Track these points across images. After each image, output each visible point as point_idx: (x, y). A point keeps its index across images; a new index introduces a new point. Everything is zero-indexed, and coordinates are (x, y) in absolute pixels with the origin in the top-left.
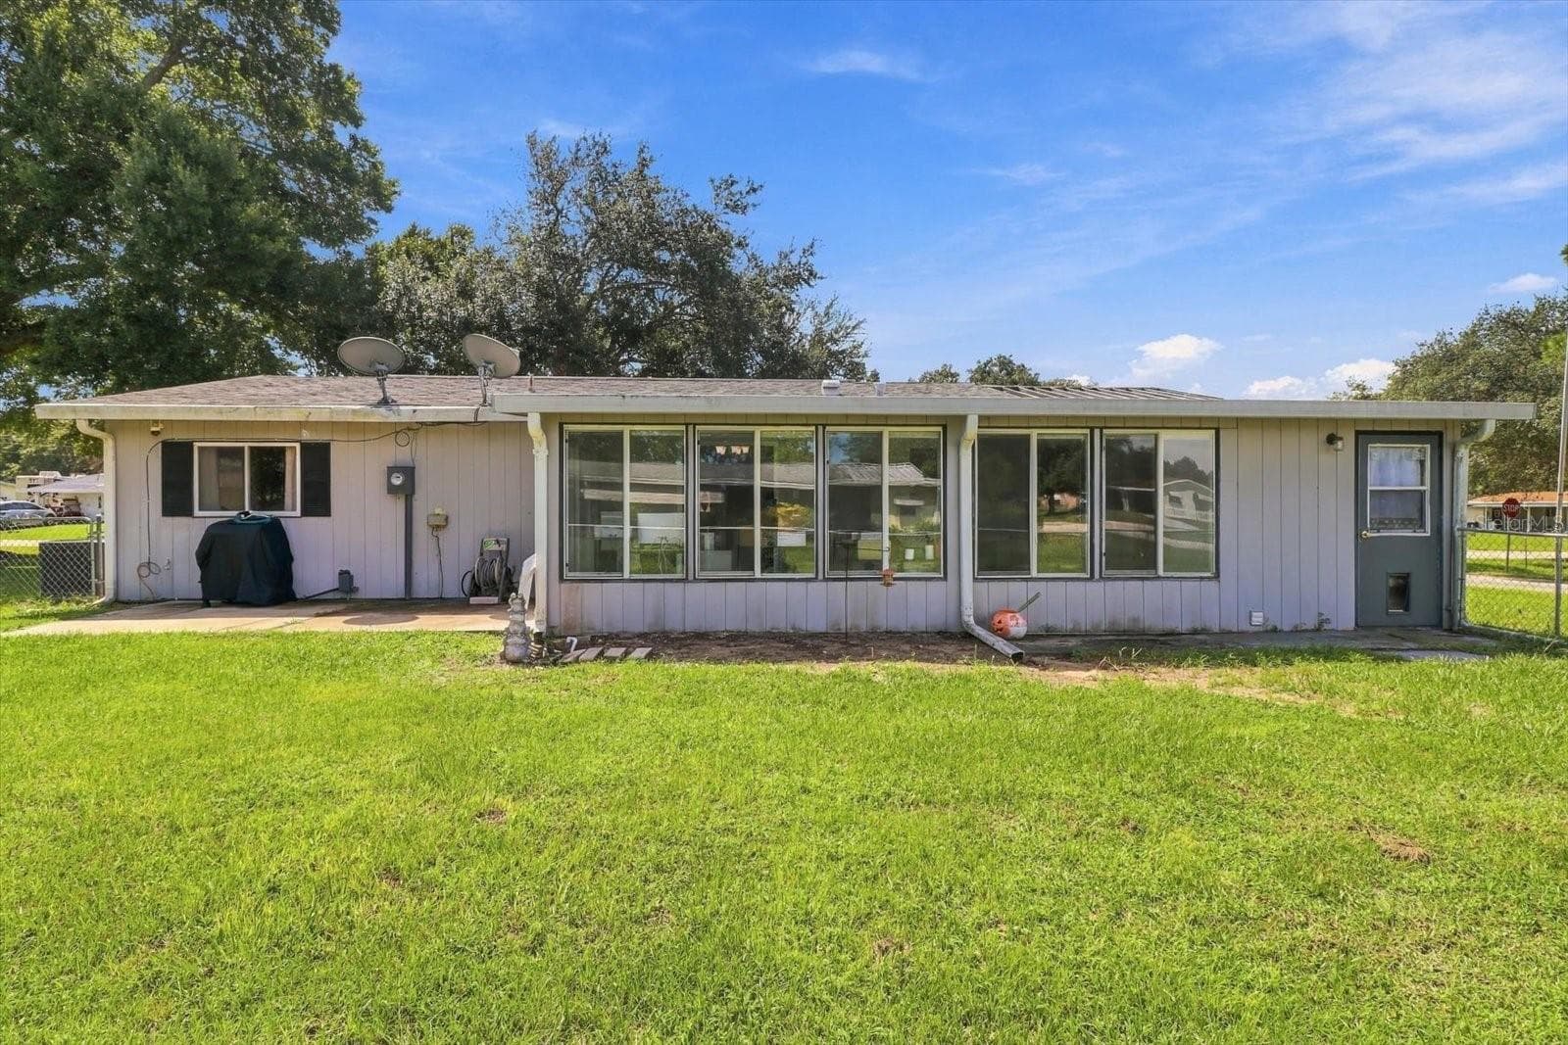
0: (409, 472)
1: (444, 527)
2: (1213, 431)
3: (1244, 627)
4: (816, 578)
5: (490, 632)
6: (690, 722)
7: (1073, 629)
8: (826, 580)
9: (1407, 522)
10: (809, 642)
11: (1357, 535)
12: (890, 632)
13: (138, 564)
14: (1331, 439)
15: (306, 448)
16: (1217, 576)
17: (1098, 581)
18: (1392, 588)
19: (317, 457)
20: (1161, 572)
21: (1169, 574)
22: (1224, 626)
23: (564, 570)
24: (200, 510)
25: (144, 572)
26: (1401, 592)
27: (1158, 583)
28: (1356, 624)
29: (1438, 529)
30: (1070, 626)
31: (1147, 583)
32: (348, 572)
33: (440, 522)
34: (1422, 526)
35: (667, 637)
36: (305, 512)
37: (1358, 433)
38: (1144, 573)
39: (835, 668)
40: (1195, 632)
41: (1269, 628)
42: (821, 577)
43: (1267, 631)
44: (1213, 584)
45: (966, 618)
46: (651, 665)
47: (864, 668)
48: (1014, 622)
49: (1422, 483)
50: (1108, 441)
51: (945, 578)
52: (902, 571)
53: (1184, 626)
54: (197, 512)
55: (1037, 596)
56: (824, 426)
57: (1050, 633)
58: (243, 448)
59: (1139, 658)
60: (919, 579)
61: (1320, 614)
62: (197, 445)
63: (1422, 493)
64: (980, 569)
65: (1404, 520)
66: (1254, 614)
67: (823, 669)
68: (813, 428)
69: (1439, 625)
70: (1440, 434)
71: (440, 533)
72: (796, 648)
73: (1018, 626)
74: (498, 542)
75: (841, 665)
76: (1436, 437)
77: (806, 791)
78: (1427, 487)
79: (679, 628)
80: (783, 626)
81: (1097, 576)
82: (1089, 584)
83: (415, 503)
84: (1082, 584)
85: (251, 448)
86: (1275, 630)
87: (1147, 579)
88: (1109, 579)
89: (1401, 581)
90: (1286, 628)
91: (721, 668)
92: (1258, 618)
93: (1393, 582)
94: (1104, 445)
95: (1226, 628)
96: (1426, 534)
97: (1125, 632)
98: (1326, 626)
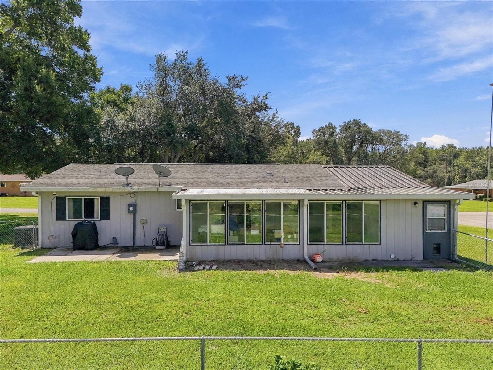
0: (135, 206)
1: (146, 223)
2: (379, 201)
3: (389, 259)
4: (262, 244)
5: (170, 260)
6: (230, 286)
7: (337, 259)
8: (265, 244)
9: (440, 228)
10: (259, 263)
11: (423, 232)
12: (284, 260)
13: (48, 236)
14: (416, 203)
15: (102, 198)
16: (380, 244)
17: (345, 245)
18: (435, 248)
19: (105, 201)
20: (363, 242)
21: (366, 243)
23: (190, 243)
24: (68, 218)
25: (51, 238)
26: (438, 249)
27: (362, 246)
28: (423, 258)
29: (449, 230)
30: (336, 258)
31: (359, 246)
32: (115, 238)
33: (144, 221)
34: (444, 229)
35: (220, 261)
36: (102, 219)
37: (424, 201)
38: (359, 243)
39: (266, 272)
40: (373, 260)
42: (263, 244)
43: (395, 260)
44: (379, 246)
45: (305, 256)
46: (217, 271)
47: (272, 272)
48: (318, 257)
49: (445, 216)
50: (347, 204)
51: (299, 244)
52: (287, 242)
53: (370, 258)
54: (67, 219)
55: (326, 250)
56: (264, 201)
57: (330, 260)
58: (82, 199)
59: (347, 270)
60: (292, 244)
61: (412, 255)
62: (67, 198)
63: (445, 219)
64: (310, 242)
65: (439, 227)
67: (262, 272)
68: (261, 201)
69: (449, 259)
70: (450, 202)
71: (144, 225)
72: (256, 265)
73: (319, 259)
74: (164, 229)
75: (267, 271)
77: (255, 301)
78: (446, 217)
79: (223, 258)
80: (252, 258)
81: (344, 243)
82: (342, 246)
83: (136, 216)
84: (340, 246)
85: (85, 199)
86: (398, 260)
87: (359, 244)
88: (348, 245)
89: (438, 246)
90: (402, 259)
91: (236, 272)
92: (393, 256)
93: (435, 246)
94: (346, 205)
95: (383, 259)
96: (446, 231)
97: (352, 260)
98: (414, 259)
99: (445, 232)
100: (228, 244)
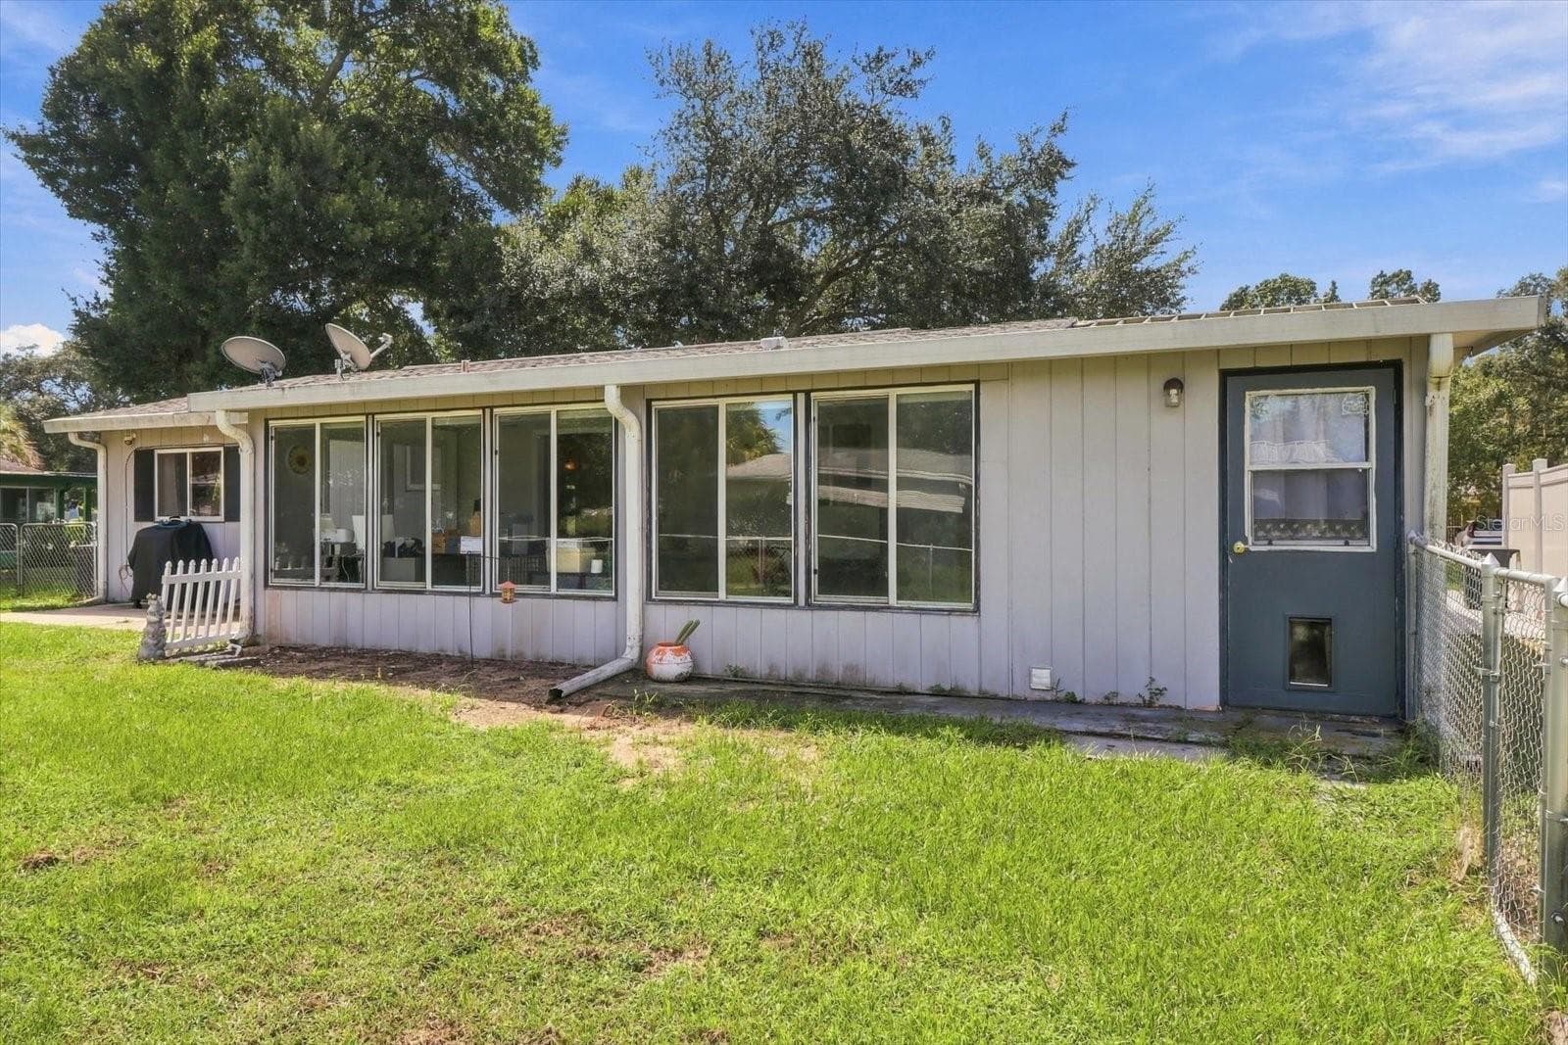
2: (972, 386)
3: (1020, 691)
4: (484, 592)
7: (769, 675)
8: (491, 595)
9: (1331, 530)
11: (1225, 550)
14: (1173, 386)
15: (228, 452)
16: (977, 609)
17: (801, 609)
18: (1295, 643)
19: (232, 458)
20: (892, 600)
21: (904, 603)
22: (986, 687)
23: (269, 576)
24: (159, 515)
26: (1314, 654)
27: (886, 616)
28: (1224, 702)
29: (1394, 540)
30: (765, 671)
31: (872, 615)
34: (1366, 536)
36: (228, 517)
37: (1225, 375)
38: (869, 601)
40: (941, 693)
41: (1062, 695)
43: (1057, 701)
44: (969, 621)
49: (1364, 458)
50: (820, 408)
51: (617, 599)
53: (923, 681)
58: (185, 454)
61: (1153, 679)
62: (157, 452)
63: (1363, 474)
64: (660, 588)
65: (1328, 522)
66: (1034, 671)
70: (1396, 366)
76: (1391, 371)
78: (1371, 465)
79: (359, 643)
81: (801, 602)
82: (794, 612)
85: (193, 454)
86: (1072, 701)
87: (873, 609)
88: (821, 608)
89: (1316, 632)
90: (1090, 699)
92: (1042, 678)
93: (1301, 633)
94: (814, 413)
95: (990, 687)
96: (1372, 547)
97: (838, 686)
98: (1162, 701)
99: (1367, 549)
100: (373, 589)
